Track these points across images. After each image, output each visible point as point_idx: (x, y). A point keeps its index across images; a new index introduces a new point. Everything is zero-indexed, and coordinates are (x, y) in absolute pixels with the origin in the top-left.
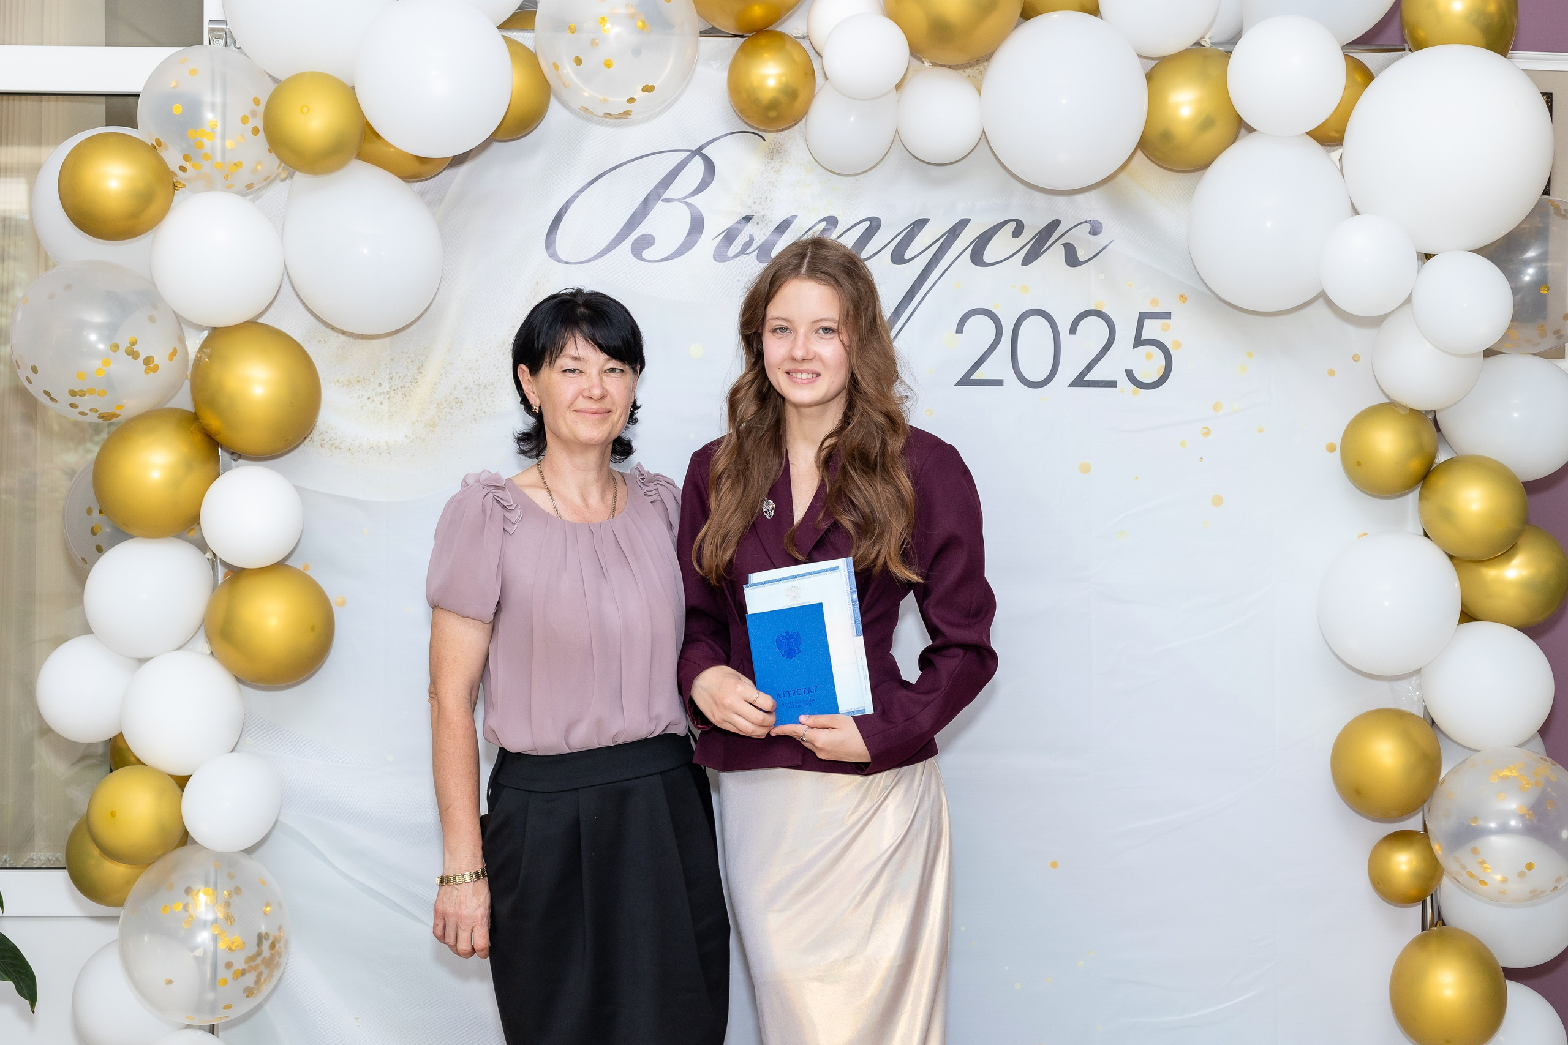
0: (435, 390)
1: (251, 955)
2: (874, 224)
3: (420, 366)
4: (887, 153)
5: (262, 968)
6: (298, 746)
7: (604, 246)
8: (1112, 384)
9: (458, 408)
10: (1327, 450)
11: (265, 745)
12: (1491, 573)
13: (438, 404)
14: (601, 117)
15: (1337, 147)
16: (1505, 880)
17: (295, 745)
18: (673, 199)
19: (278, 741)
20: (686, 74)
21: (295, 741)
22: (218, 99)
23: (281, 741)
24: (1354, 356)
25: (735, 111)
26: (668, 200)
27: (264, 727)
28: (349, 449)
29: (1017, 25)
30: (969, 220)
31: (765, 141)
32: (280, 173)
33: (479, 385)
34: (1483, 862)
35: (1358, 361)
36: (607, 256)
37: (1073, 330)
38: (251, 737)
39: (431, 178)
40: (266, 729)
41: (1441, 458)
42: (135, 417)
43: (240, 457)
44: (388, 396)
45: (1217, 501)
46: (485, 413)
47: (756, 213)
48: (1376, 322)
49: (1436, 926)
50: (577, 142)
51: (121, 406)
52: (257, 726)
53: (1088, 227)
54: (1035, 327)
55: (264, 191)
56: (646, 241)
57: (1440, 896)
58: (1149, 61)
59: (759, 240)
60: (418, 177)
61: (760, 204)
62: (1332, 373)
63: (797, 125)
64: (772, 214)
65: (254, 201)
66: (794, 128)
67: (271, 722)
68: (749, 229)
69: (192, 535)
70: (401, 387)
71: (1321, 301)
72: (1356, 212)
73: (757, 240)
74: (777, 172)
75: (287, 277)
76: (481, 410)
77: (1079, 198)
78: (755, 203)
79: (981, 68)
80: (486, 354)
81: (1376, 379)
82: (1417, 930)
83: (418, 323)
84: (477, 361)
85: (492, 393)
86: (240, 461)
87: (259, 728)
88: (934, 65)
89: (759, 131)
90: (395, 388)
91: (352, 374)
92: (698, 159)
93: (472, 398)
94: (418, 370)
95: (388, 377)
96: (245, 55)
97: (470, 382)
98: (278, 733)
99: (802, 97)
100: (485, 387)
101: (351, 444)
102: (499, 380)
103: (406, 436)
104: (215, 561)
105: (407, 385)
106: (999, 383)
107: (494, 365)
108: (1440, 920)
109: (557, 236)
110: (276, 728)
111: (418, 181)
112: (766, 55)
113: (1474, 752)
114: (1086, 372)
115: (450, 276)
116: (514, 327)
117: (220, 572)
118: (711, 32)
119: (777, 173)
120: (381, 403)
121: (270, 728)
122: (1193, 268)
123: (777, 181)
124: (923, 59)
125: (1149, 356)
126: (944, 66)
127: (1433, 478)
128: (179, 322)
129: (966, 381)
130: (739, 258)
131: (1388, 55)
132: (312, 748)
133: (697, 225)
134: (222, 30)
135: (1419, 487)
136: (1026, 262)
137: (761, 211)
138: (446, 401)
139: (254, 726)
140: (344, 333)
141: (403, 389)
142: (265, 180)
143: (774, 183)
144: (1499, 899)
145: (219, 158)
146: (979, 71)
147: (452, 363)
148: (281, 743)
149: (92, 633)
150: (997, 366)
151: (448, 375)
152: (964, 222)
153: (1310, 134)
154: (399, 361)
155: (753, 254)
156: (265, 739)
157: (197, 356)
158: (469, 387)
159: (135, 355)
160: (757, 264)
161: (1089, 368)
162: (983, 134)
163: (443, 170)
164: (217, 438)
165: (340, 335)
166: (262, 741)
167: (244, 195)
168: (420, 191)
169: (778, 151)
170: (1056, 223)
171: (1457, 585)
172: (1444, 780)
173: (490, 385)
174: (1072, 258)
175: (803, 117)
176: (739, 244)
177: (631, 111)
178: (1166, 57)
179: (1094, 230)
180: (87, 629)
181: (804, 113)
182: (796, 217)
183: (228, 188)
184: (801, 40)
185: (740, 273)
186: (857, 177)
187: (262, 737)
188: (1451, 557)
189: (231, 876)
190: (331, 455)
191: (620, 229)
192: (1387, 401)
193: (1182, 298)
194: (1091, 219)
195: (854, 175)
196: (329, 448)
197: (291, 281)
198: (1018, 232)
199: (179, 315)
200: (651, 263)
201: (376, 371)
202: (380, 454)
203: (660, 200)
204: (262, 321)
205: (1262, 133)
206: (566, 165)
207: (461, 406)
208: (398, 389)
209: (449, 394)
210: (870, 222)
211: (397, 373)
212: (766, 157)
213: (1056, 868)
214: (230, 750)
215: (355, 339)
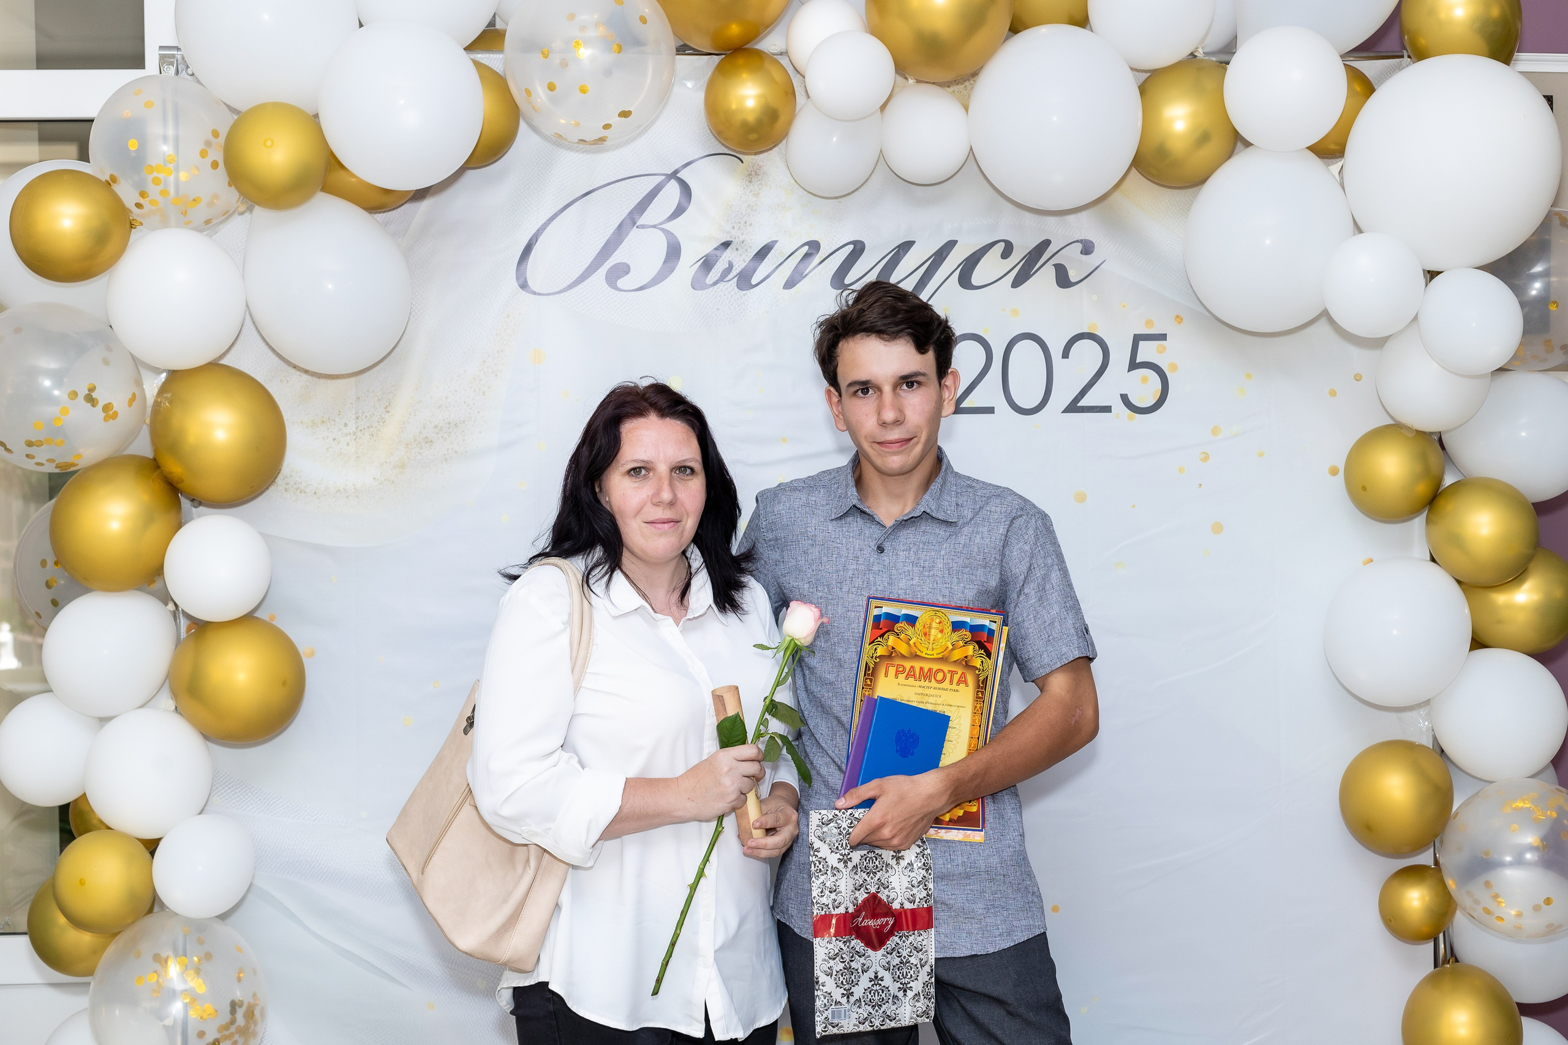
0: (403, 430)
1: (224, 1023)
2: (858, 247)
3: (388, 404)
4: (872, 173)
5: (236, 1037)
6: (268, 804)
7: (577, 275)
8: (1107, 409)
9: (428, 448)
10: (1329, 472)
11: (234, 803)
12: (1501, 598)
13: (407, 445)
14: (575, 143)
15: (1338, 160)
16: (1519, 915)
17: (265, 803)
18: (648, 225)
19: (246, 799)
20: (663, 96)
21: (265, 799)
22: (171, 132)
23: (249, 799)
24: (1356, 375)
25: (712, 132)
26: (643, 227)
27: (232, 785)
29: (1006, 39)
30: (957, 241)
31: (743, 163)
32: (237, 208)
33: (449, 423)
34: (1496, 896)
35: (1360, 380)
36: (580, 286)
37: (1066, 354)
38: (218, 796)
39: (394, 209)
40: (235, 787)
41: (1449, 480)
42: (90, 466)
43: (200, 504)
44: (354, 437)
45: (1217, 528)
46: (456, 452)
47: (735, 238)
48: (1378, 343)
49: (1449, 963)
50: (547, 167)
51: (79, 455)
52: (224, 784)
53: (1079, 246)
54: (1026, 352)
55: (221, 226)
56: (622, 270)
57: (1453, 931)
58: (1140, 73)
59: (739, 266)
60: (383, 208)
61: (739, 229)
62: (1333, 393)
63: (778, 146)
64: (752, 239)
65: (211, 236)
66: (774, 149)
67: (238, 780)
68: (728, 255)
69: (156, 586)
70: (368, 427)
71: (1324, 320)
72: (1359, 230)
73: (737, 266)
74: (756, 195)
75: (248, 317)
76: (452, 449)
77: (1071, 218)
78: (733, 228)
79: (967, 83)
81: (1381, 402)
82: (1430, 968)
83: (385, 362)
84: (447, 398)
85: (463, 431)
86: (201, 508)
87: (226, 786)
88: (918, 81)
89: (737, 153)
90: (362, 428)
91: (316, 414)
92: (673, 183)
93: (442, 437)
94: (385, 408)
95: (354, 417)
96: (199, 82)
97: (440, 420)
98: (246, 791)
99: (783, 119)
100: (456, 425)
101: (317, 488)
102: (470, 418)
103: (374, 478)
104: (177, 612)
105: (373, 426)
106: (990, 410)
107: (465, 403)
108: (1452, 956)
109: (528, 266)
110: (244, 786)
111: (380, 213)
112: (745, 75)
113: (1487, 784)
114: (1080, 397)
115: (416, 311)
116: (485, 362)
117: (182, 624)
118: (683, 49)
119: (756, 197)
120: (348, 445)
121: (238, 786)
122: (1189, 287)
123: (756, 205)
124: (907, 76)
125: (1145, 380)
126: (927, 82)
127: (1441, 502)
128: (136, 364)
130: (718, 286)
131: (1387, 62)
132: (282, 805)
133: (674, 252)
134: (173, 56)
135: (1425, 511)
136: (1016, 283)
137: (740, 236)
138: (415, 440)
139: (221, 784)
140: (306, 372)
141: (370, 429)
142: (224, 215)
143: (753, 206)
144: (1515, 934)
145: (172, 192)
147: (421, 400)
148: (250, 801)
149: (51, 691)
150: (988, 393)
151: (417, 413)
152: (951, 244)
153: (1309, 148)
154: (365, 400)
155: (732, 281)
156: (233, 797)
157: (156, 402)
158: (440, 426)
159: (93, 402)
160: (737, 292)
161: (1083, 393)
162: (971, 154)
163: (408, 201)
164: (180, 486)
165: (303, 374)
166: (230, 799)
167: (201, 231)
168: (382, 221)
169: (756, 174)
170: (1046, 243)
171: (1467, 611)
172: (1457, 814)
173: (461, 423)
174: (1063, 280)
175: (784, 138)
176: (718, 271)
177: (607, 137)
178: (1157, 70)
179: (1085, 249)
181: (784, 135)
182: (776, 241)
183: (187, 225)
184: (780, 57)
185: (719, 301)
186: (839, 200)
187: (229, 795)
188: (1459, 582)
189: (201, 942)
190: (296, 500)
191: (594, 257)
192: (1392, 422)
193: (1177, 319)
194: (1080, 238)
195: (837, 198)
196: (294, 492)
197: (252, 319)
198: (1007, 252)
199: (137, 358)
200: (627, 293)
201: (342, 411)
202: (347, 497)
203: (635, 227)
204: (223, 362)
205: (1259, 148)
206: (536, 192)
207: (431, 445)
208: (364, 429)
209: (418, 434)
210: (853, 246)
211: (363, 412)
212: (744, 180)
213: (1057, 912)
214: (199, 812)
215: (319, 378)
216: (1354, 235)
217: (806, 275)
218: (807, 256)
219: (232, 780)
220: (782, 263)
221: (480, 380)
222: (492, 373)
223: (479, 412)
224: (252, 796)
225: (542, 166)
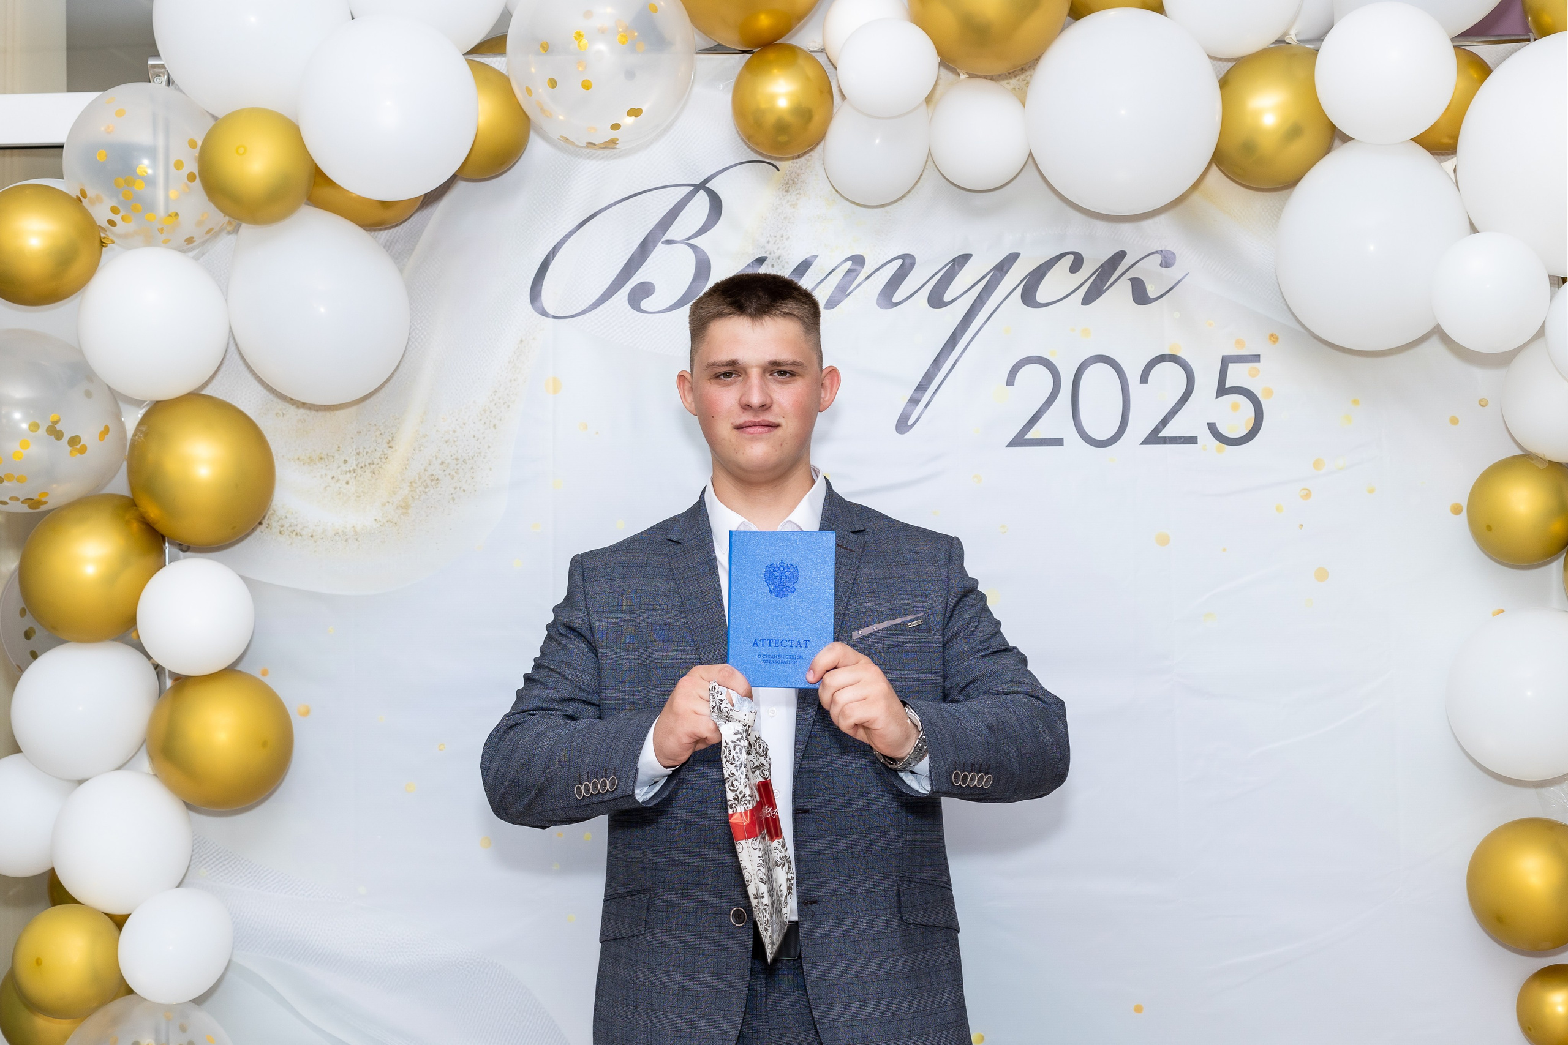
0: (407, 467)
2: (908, 261)
3: (391, 439)
4: (921, 180)
6: (259, 878)
7: (597, 297)
8: (1192, 440)
9: (435, 487)
10: (1453, 513)
11: (222, 876)
13: (411, 483)
14: (585, 148)
15: (1452, 156)
17: (256, 876)
18: (674, 241)
19: (236, 872)
20: (681, 96)
21: (255, 872)
23: (239, 872)
24: (1481, 401)
25: (742, 139)
26: (669, 242)
27: (220, 856)
28: (312, 536)
29: (1066, 26)
30: (1020, 254)
31: (779, 170)
32: (225, 226)
33: (457, 460)
35: (1485, 406)
36: (602, 306)
37: (1144, 379)
38: (206, 868)
40: (223, 859)
44: (354, 475)
46: (464, 491)
47: (770, 254)
48: (1503, 360)
50: (565, 179)
51: (51, 492)
52: (211, 855)
53: (1158, 259)
54: (1098, 377)
55: (207, 246)
56: (645, 290)
58: (1225, 63)
61: (774, 243)
62: (1454, 421)
63: (816, 150)
64: (789, 254)
65: (198, 257)
66: (812, 153)
67: (227, 850)
69: (131, 637)
70: (369, 464)
71: (1436, 337)
72: (1474, 230)
74: (794, 206)
75: (232, 344)
76: (460, 488)
77: (1146, 224)
78: (768, 242)
79: (1026, 77)
80: (464, 424)
81: (1506, 427)
84: (454, 432)
85: (472, 468)
86: (188, 554)
87: (214, 857)
88: (972, 76)
89: (772, 159)
90: (363, 465)
91: (314, 451)
92: (702, 195)
93: (449, 474)
94: (388, 443)
95: (354, 453)
96: (181, 91)
97: (447, 456)
98: (235, 862)
99: (817, 119)
100: (464, 462)
101: (314, 530)
102: (480, 453)
103: (376, 520)
104: (159, 669)
105: (375, 462)
106: (1058, 442)
107: (474, 437)
109: (543, 287)
110: (233, 857)
111: (385, 229)
112: (775, 71)
114: (1161, 427)
115: (422, 336)
116: (496, 392)
117: (165, 680)
118: (716, 49)
119: (794, 208)
120: (347, 483)
121: (227, 857)
122: (1284, 302)
123: (794, 217)
124: (956, 69)
125: (1235, 407)
126: (985, 77)
128: (114, 398)
129: (1019, 441)
131: (1509, 47)
132: (274, 880)
133: (703, 270)
134: (162, 67)
135: (1563, 554)
136: (1087, 300)
137: (776, 251)
138: (420, 478)
139: (209, 854)
140: (303, 405)
141: (374, 466)
142: (208, 232)
143: (790, 218)
145: (162, 209)
146: (1025, 82)
147: (426, 435)
148: (238, 874)
149: (21, 752)
150: (1056, 423)
151: (422, 448)
152: (1013, 258)
153: (1413, 140)
154: (366, 434)
156: (220, 870)
157: (134, 433)
158: (446, 462)
159: (58, 435)
161: (1164, 422)
162: (1030, 155)
163: (412, 214)
164: (161, 527)
165: (300, 409)
166: (218, 872)
167: (181, 250)
168: (388, 240)
169: (794, 183)
170: (1121, 255)
173: (469, 459)
174: (1140, 295)
175: (821, 141)
177: (617, 140)
178: (1244, 57)
179: (1166, 262)
180: (16, 749)
181: (821, 137)
182: (816, 256)
183: (168, 244)
184: (818, 54)
186: (886, 208)
187: (217, 867)
189: (183, 1029)
190: (291, 544)
191: (615, 277)
192: (1520, 453)
193: (1272, 338)
194: (1163, 249)
195: (883, 206)
196: (289, 535)
197: (236, 345)
198: (1076, 267)
199: (114, 390)
200: (651, 315)
201: (341, 446)
202: (346, 541)
203: (661, 242)
204: (204, 392)
205: (1361, 142)
206: (552, 206)
207: (437, 484)
208: (365, 466)
209: (423, 471)
210: (902, 260)
211: (364, 448)
212: (781, 190)
213: (1140, 1012)
214: (176, 885)
215: (317, 411)
216: (1471, 234)
217: (850, 293)
218: (849, 271)
219: (220, 851)
220: (823, 280)
221: (491, 412)
222: (504, 403)
223: (489, 447)
224: (241, 868)
225: (559, 177)
